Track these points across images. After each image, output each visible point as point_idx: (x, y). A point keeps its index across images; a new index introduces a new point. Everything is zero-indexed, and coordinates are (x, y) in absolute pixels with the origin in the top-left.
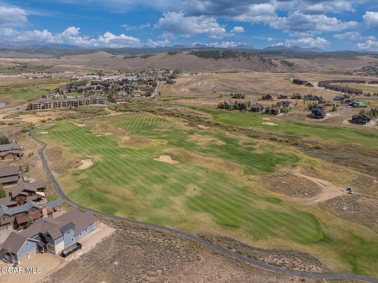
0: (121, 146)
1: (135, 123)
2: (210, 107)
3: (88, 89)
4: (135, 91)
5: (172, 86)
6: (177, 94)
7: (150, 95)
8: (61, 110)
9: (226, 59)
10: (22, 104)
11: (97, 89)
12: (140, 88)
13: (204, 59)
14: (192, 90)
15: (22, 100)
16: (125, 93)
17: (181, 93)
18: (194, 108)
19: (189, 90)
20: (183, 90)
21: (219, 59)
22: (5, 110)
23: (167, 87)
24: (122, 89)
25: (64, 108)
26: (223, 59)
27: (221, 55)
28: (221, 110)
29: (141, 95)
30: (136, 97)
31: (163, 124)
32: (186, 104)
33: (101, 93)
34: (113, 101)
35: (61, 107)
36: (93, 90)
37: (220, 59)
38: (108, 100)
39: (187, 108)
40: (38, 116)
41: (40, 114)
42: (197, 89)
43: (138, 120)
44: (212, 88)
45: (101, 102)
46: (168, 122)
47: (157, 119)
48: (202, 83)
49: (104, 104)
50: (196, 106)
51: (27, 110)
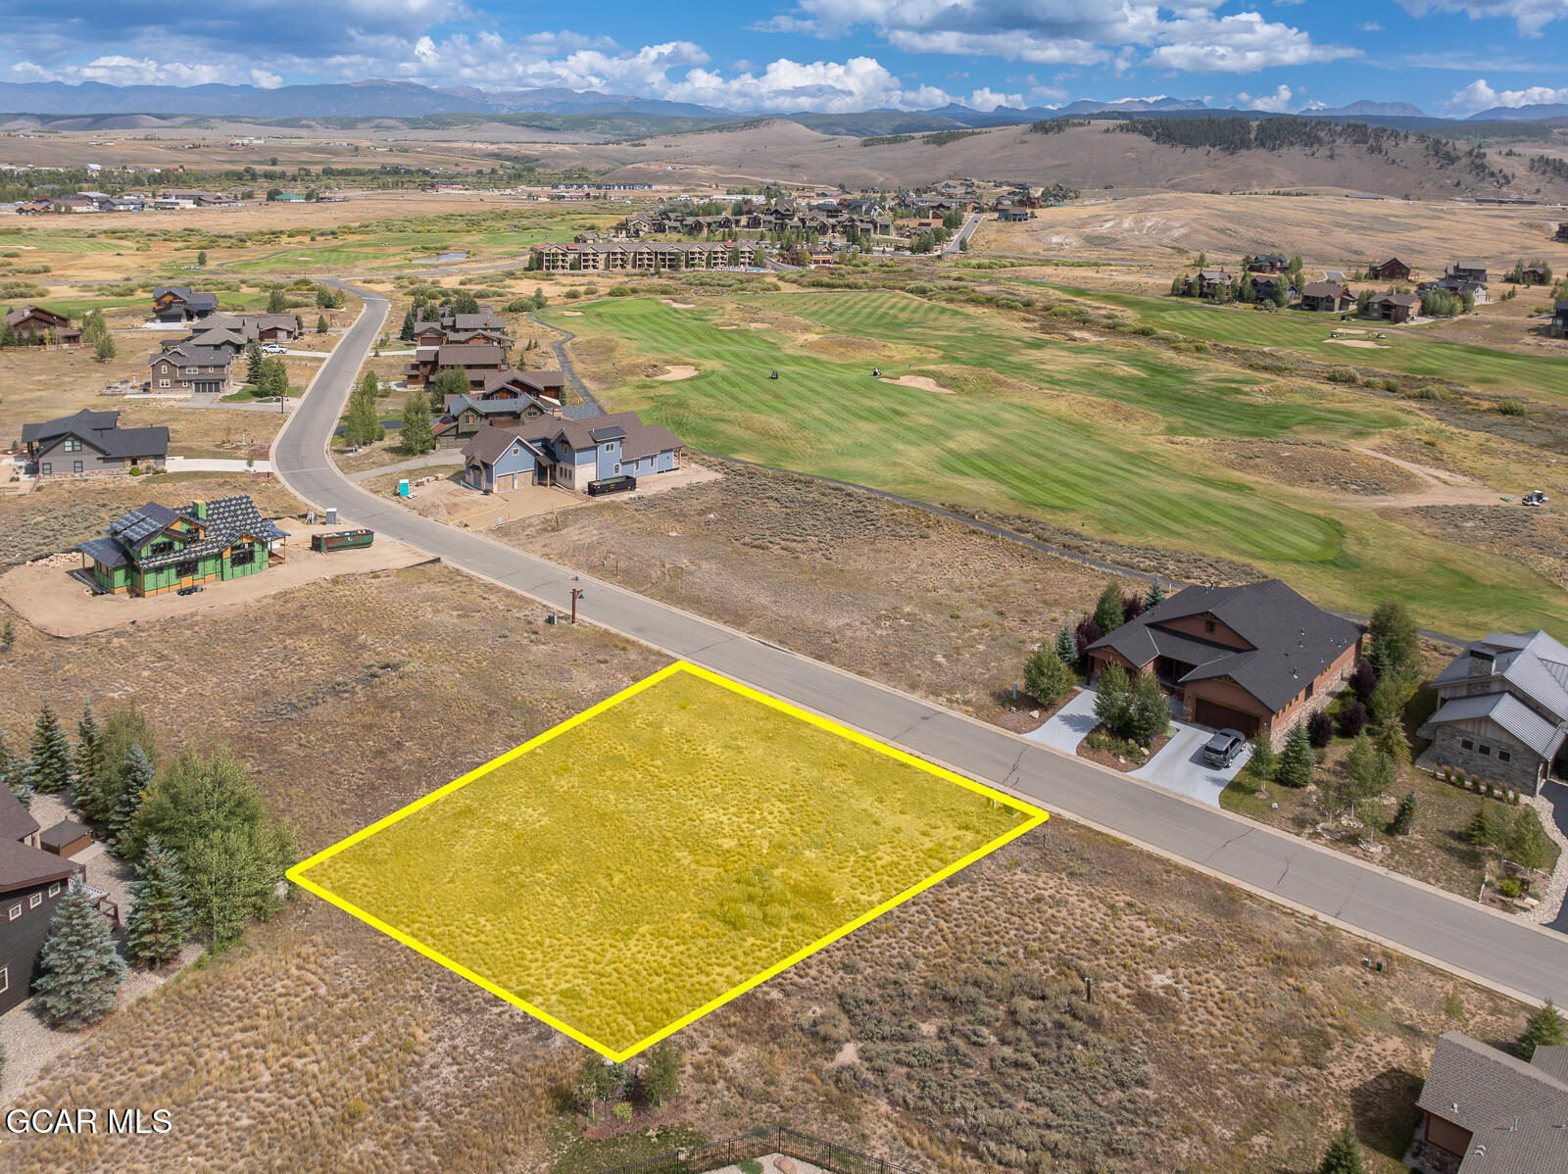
0: (790, 352)
1: (852, 311)
2: (1143, 292)
3: (721, 226)
4: (876, 236)
5: (1018, 226)
6: (1031, 250)
7: (927, 249)
8: (627, 275)
9: (1273, 149)
10: (513, 256)
11: (748, 226)
12: (899, 229)
14: (1093, 241)
15: (514, 249)
16: (840, 241)
17: (1048, 250)
18: (1080, 292)
19: (1082, 242)
20: (1055, 239)
21: (1241, 152)
22: (464, 266)
23: (999, 231)
24: (834, 226)
25: (637, 270)
26: (1259, 151)
27: (1252, 136)
28: (1180, 299)
29: (898, 249)
30: (876, 254)
31: (945, 319)
32: (1052, 279)
33: (762, 237)
34: (797, 261)
35: (629, 267)
36: (735, 229)
37: (1246, 148)
38: (781, 255)
39: (1051, 291)
40: (557, 284)
41: (564, 280)
42: (1115, 240)
43: (865, 307)
44: (1176, 240)
45: (756, 262)
46: (967, 316)
47: (931, 309)
48: (1138, 222)
49: (764, 266)
50: (1089, 286)
51: (526, 269)
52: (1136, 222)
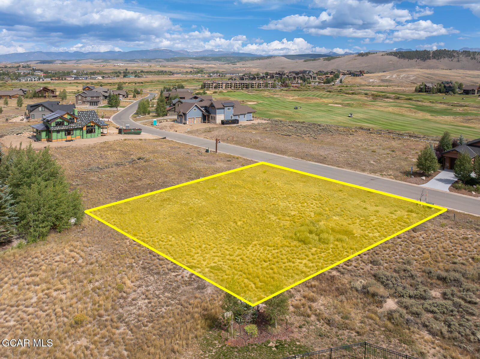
0: (288, 101)
2: (405, 92)
3: (261, 78)
4: (312, 80)
5: (358, 78)
6: (363, 83)
7: (329, 83)
11: (270, 78)
12: (319, 78)
13: (406, 60)
14: (383, 81)
16: (300, 81)
17: (369, 83)
19: (380, 81)
20: (371, 80)
21: (428, 60)
23: (352, 79)
24: (298, 77)
26: (434, 60)
28: (418, 93)
30: (312, 84)
32: (373, 89)
34: (287, 86)
35: (233, 88)
39: (373, 92)
40: (210, 91)
42: (391, 81)
44: (412, 80)
45: (274, 87)
46: (346, 96)
47: (334, 95)
51: (200, 88)
52: (397, 76)
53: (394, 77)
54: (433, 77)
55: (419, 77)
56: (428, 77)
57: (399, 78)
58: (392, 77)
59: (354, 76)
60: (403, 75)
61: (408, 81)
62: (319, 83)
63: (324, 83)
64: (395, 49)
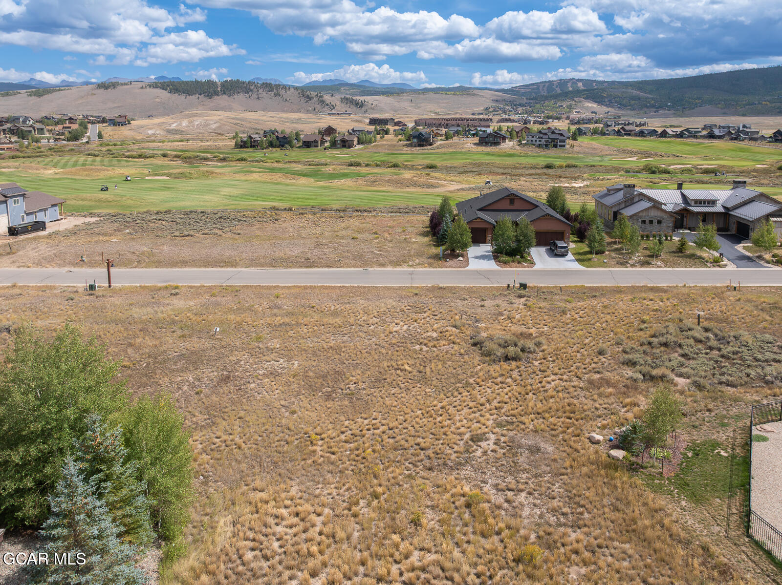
2: (219, 148)
4: (36, 135)
5: (124, 128)
6: (139, 137)
7: (76, 140)
9: (230, 95)
12: (50, 131)
13: (183, 97)
14: (171, 132)
17: (149, 137)
19: (165, 133)
20: (149, 132)
21: (216, 97)
23: (113, 130)
26: (225, 97)
27: (219, 89)
28: (242, 150)
32: (165, 147)
37: (218, 95)
42: (182, 131)
43: (68, 161)
44: (214, 130)
46: (136, 162)
47: (110, 160)
48: (191, 122)
52: (189, 123)
53: (184, 124)
54: (243, 123)
55: (224, 125)
56: (235, 124)
57: (193, 126)
58: (180, 124)
59: (114, 125)
60: (198, 121)
61: (210, 130)
62: (56, 140)
63: (68, 140)
64: (153, 77)
